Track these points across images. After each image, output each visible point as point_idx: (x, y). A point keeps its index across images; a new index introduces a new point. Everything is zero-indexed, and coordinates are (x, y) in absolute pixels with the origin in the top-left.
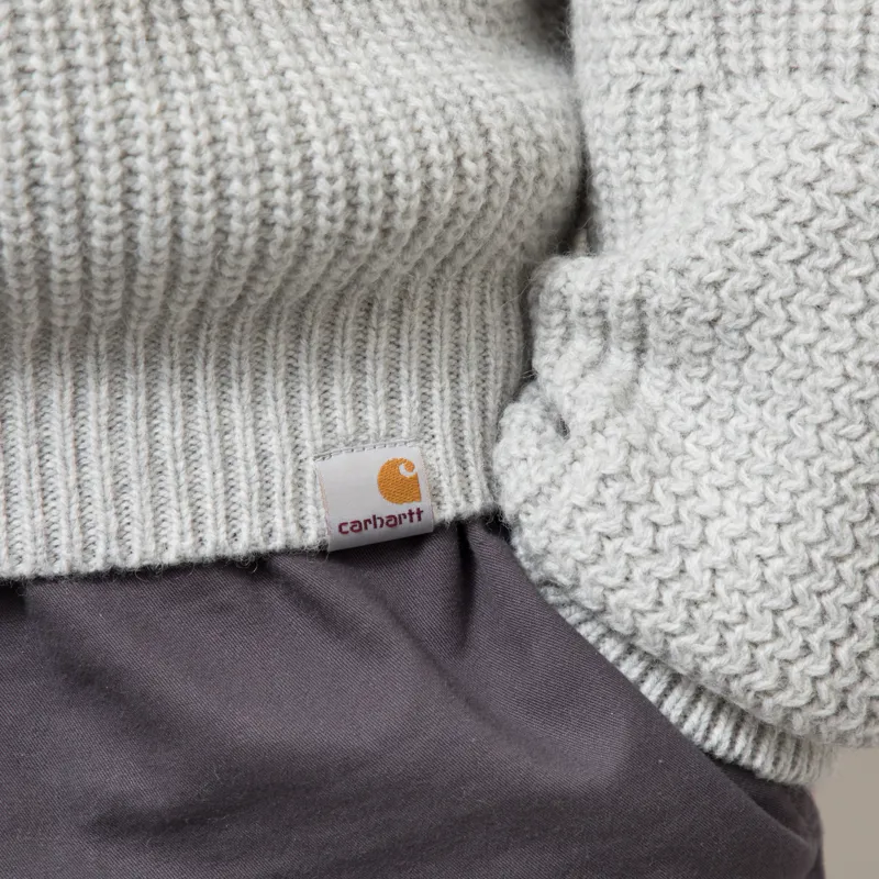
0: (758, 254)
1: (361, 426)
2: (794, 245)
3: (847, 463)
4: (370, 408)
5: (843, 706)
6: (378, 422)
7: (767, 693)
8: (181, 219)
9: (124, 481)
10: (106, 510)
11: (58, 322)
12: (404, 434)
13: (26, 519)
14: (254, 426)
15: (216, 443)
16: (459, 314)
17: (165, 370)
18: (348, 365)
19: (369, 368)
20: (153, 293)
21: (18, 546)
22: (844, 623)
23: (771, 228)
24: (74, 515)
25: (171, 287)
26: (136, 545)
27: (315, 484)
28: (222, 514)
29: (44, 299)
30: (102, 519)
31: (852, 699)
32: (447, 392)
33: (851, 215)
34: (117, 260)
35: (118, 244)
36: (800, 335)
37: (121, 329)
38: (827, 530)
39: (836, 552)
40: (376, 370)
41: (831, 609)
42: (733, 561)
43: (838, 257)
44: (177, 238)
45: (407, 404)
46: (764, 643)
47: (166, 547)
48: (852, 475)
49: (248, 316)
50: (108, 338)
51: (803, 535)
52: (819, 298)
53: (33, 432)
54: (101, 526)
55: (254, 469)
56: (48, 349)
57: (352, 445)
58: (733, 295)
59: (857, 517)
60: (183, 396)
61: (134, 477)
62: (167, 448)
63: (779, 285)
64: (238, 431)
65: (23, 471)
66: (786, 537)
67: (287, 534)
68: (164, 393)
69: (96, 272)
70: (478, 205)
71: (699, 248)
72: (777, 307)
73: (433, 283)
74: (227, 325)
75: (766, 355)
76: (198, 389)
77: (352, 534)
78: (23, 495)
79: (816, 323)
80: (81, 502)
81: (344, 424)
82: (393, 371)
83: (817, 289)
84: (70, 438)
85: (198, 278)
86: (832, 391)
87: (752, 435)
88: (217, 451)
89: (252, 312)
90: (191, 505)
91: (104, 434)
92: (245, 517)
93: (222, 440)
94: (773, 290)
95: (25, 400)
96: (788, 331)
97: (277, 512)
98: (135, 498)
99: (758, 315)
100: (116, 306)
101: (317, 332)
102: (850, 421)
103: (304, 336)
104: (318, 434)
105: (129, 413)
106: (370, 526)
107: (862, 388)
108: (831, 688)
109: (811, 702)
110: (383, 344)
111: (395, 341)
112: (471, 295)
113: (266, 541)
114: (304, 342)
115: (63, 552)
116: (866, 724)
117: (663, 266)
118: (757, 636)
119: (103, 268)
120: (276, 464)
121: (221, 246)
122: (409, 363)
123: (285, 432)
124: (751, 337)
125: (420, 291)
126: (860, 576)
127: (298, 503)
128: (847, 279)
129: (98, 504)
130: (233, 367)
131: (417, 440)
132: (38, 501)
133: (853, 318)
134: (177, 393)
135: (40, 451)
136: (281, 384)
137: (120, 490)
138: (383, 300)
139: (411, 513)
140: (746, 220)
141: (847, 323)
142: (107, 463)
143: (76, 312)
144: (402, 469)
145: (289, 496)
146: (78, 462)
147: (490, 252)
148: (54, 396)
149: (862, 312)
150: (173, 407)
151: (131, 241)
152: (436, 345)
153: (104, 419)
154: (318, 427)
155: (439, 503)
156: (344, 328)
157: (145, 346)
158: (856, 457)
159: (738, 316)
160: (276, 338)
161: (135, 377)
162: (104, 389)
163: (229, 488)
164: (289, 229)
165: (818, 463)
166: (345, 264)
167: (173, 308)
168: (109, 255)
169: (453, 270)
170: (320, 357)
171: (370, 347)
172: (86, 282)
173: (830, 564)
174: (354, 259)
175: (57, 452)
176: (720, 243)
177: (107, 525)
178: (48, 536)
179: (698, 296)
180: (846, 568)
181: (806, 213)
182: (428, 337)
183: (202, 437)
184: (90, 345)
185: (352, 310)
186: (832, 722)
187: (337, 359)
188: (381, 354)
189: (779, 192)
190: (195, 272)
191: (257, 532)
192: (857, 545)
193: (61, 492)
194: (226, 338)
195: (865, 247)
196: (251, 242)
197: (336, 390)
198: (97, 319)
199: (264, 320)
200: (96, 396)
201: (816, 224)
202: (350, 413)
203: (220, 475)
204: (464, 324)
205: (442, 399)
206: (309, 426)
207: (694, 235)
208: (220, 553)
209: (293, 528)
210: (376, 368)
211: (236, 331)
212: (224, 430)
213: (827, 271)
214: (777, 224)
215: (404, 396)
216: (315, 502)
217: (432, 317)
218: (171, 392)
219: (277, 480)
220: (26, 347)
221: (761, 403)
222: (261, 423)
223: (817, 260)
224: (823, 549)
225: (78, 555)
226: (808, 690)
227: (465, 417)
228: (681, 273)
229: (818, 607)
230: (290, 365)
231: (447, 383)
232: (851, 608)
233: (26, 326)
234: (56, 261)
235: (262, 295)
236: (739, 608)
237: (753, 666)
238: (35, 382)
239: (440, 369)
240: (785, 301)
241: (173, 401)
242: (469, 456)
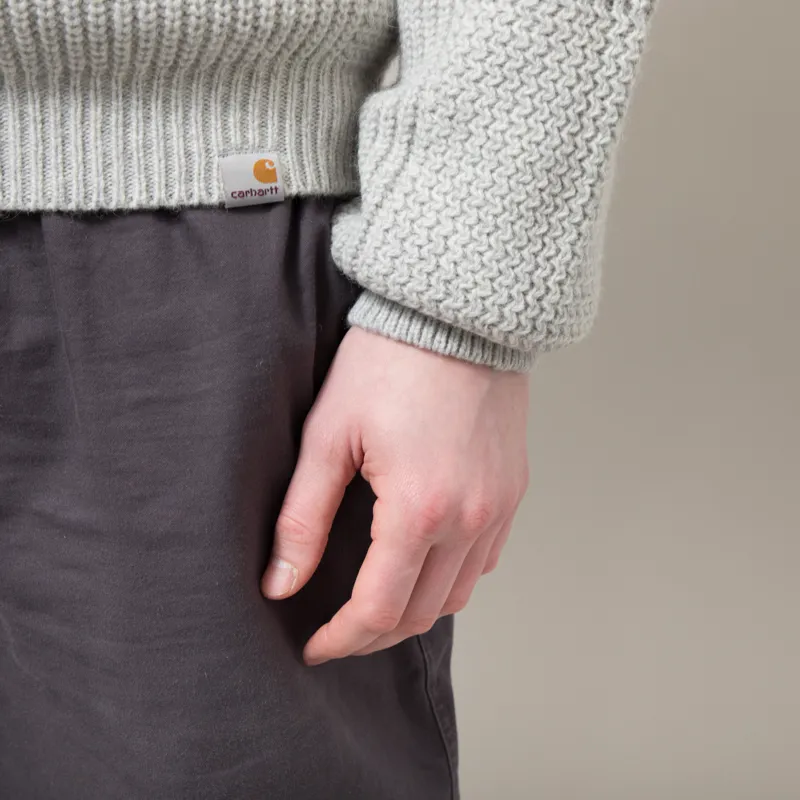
0: (477, 81)
1: (245, 141)
2: (495, 77)
3: (523, 197)
4: (250, 131)
5: (534, 328)
6: (254, 139)
7: (493, 325)
8: (137, 6)
9: (109, 162)
10: (98, 176)
11: (72, 68)
12: (269, 147)
13: (54, 178)
14: (184, 137)
15: (162, 144)
16: (303, 85)
17: (134, 102)
18: (238, 107)
19: (250, 108)
20: (125, 53)
21: (49, 193)
22: (527, 282)
23: (483, 67)
24: (81, 178)
25: (134, 50)
26: (114, 196)
27: (218, 170)
28: (163, 182)
29: (63, 53)
30: (96, 181)
31: (538, 323)
32: (294, 127)
33: (526, 61)
34: (102, 30)
35: (102, 20)
36: (499, 126)
37: (108, 75)
38: (514, 234)
39: (519, 244)
40: (254, 110)
41: (520, 275)
42: (465, 256)
43: (519, 84)
44: (135, 19)
45: (271, 130)
46: (488, 297)
47: (132, 199)
48: (525, 203)
49: (180, 74)
50: (101, 80)
51: (501, 237)
52: (508, 105)
53: (60, 131)
54: (95, 185)
55: (183, 160)
56: (68, 83)
57: (240, 150)
58: (463, 102)
59: (528, 225)
60: (144, 117)
61: (114, 159)
62: (134, 145)
63: (487, 98)
64: (175, 139)
65: (53, 151)
66: (492, 239)
67: (200, 196)
68: (133, 114)
69: (91, 38)
70: (312, 21)
71: (446, 77)
72: (486, 110)
73: (289, 66)
74: (169, 79)
75: (479, 136)
76: (153, 113)
77: (239, 199)
78: (53, 165)
79: (507, 119)
80: (85, 171)
81: (235, 138)
82: (264, 112)
83: (507, 101)
84: (80, 134)
85: (149, 45)
86: (515, 157)
87: (470, 184)
88: (162, 148)
89: (183, 71)
90: (146, 177)
91: (99, 134)
92: (177, 186)
93: (165, 142)
94: (484, 101)
95: (56, 112)
96: (491, 123)
97: (196, 184)
98: (115, 172)
99: (476, 114)
100: (104, 60)
101: (220, 88)
102: (525, 174)
103: (214, 89)
104: (221, 143)
105: (113, 123)
106: (249, 195)
107: (530, 156)
108: (527, 318)
109: (517, 328)
110: (258, 97)
111: (266, 96)
112: (311, 75)
113: (188, 199)
114: (213, 92)
115: (74, 197)
116: (547, 337)
117: (428, 87)
118: (484, 293)
119: (95, 35)
120: (196, 157)
121: (161, 26)
122: (273, 108)
123: (201, 140)
124: (472, 126)
125: (281, 68)
126: (533, 257)
127: (207, 180)
128: (523, 96)
129: (94, 173)
130: (173, 103)
131: (276, 150)
132: (61, 169)
133: (526, 117)
134: (140, 115)
135: (63, 141)
136: (200, 114)
137: (107, 166)
138: (258, 72)
139: (271, 189)
140: (471, 63)
141: (522, 120)
142: (100, 150)
143: (83, 62)
144: (267, 164)
145: (202, 176)
146: (84, 149)
147: (322, 52)
148: (72, 111)
149: (531, 114)
150: (138, 122)
151: (109, 19)
152: (289, 100)
153: (99, 126)
154: (220, 139)
155: (289, 185)
156: (236, 86)
157: (123, 87)
158: (527, 193)
159: (465, 114)
160: (197, 88)
161: (116, 104)
162: (99, 109)
163: (168, 170)
164: (199, 18)
165: (508, 198)
166: (233, 45)
167: (137, 64)
168: (98, 27)
169: (300, 59)
170: (222, 101)
171: (251, 98)
172: (86, 43)
173: (516, 252)
174: (239, 42)
175: (72, 143)
176: (456, 75)
177: (99, 184)
178: (66, 188)
179: (444, 102)
180: (525, 253)
181: (502, 60)
182: (284, 96)
183: (154, 140)
184: (92, 83)
185: (240, 76)
186: (530, 337)
187: (232, 102)
188: (257, 102)
189: (488, 47)
190: (147, 41)
191: (183, 194)
192: (529, 240)
193: (74, 165)
194: (169, 85)
195: (533, 79)
196: (177, 24)
197: (231, 120)
198: (94, 68)
199: (190, 77)
200: (95, 113)
201: (507, 65)
202: (239, 133)
203: (163, 162)
204: (306, 90)
205: (291, 130)
206: (215, 138)
207: (444, 70)
208: (162, 204)
209: (204, 193)
210: (254, 109)
211: (174, 81)
212: (166, 138)
213: (513, 91)
214: (486, 65)
215: (270, 126)
216: (218, 180)
217: (287, 85)
218: (137, 113)
219: (196, 167)
220: (56, 81)
221: (474, 165)
222: (188, 136)
223: (507, 85)
224: (512, 244)
225: (82, 200)
226: (515, 321)
227: (304, 141)
228: (437, 90)
229: (513, 274)
230: (206, 105)
231: (294, 122)
232: (531, 273)
233: (55, 68)
234: (68, 29)
235: (187, 60)
236: (472, 280)
237: (485, 311)
238: (61, 103)
239: (290, 115)
240: (491, 107)
241: (138, 119)
242: (305, 162)
